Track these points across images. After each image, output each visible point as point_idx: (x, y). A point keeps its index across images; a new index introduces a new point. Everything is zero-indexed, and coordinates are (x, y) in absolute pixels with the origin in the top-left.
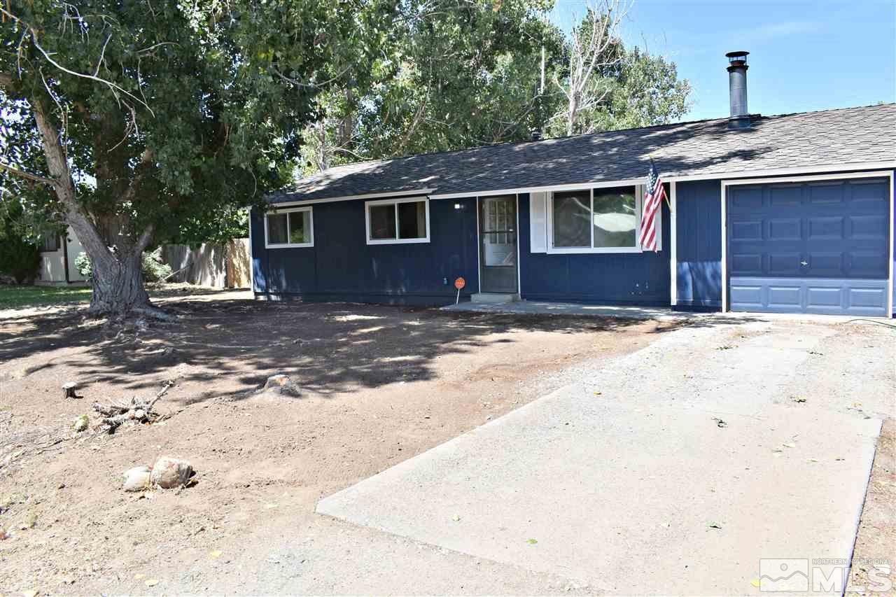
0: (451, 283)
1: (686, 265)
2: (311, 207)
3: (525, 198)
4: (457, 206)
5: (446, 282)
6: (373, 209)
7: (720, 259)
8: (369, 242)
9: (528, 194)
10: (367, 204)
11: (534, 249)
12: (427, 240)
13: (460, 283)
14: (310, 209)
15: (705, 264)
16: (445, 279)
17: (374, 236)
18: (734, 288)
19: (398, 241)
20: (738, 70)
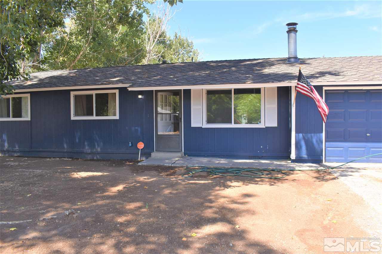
0: (135, 145)
1: (301, 135)
2: (29, 94)
3: (188, 92)
4: (140, 97)
5: (130, 145)
6: (76, 97)
7: (322, 132)
8: (73, 118)
9: (190, 90)
10: (72, 94)
11: (194, 124)
12: (117, 117)
13: (141, 145)
14: (29, 95)
15: (313, 135)
16: (130, 143)
17: (76, 114)
18: (328, 149)
19: (94, 117)
20: (293, 32)
